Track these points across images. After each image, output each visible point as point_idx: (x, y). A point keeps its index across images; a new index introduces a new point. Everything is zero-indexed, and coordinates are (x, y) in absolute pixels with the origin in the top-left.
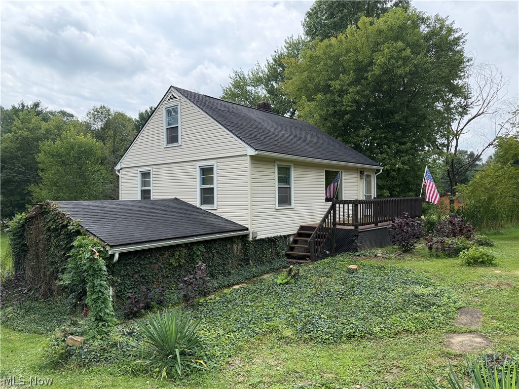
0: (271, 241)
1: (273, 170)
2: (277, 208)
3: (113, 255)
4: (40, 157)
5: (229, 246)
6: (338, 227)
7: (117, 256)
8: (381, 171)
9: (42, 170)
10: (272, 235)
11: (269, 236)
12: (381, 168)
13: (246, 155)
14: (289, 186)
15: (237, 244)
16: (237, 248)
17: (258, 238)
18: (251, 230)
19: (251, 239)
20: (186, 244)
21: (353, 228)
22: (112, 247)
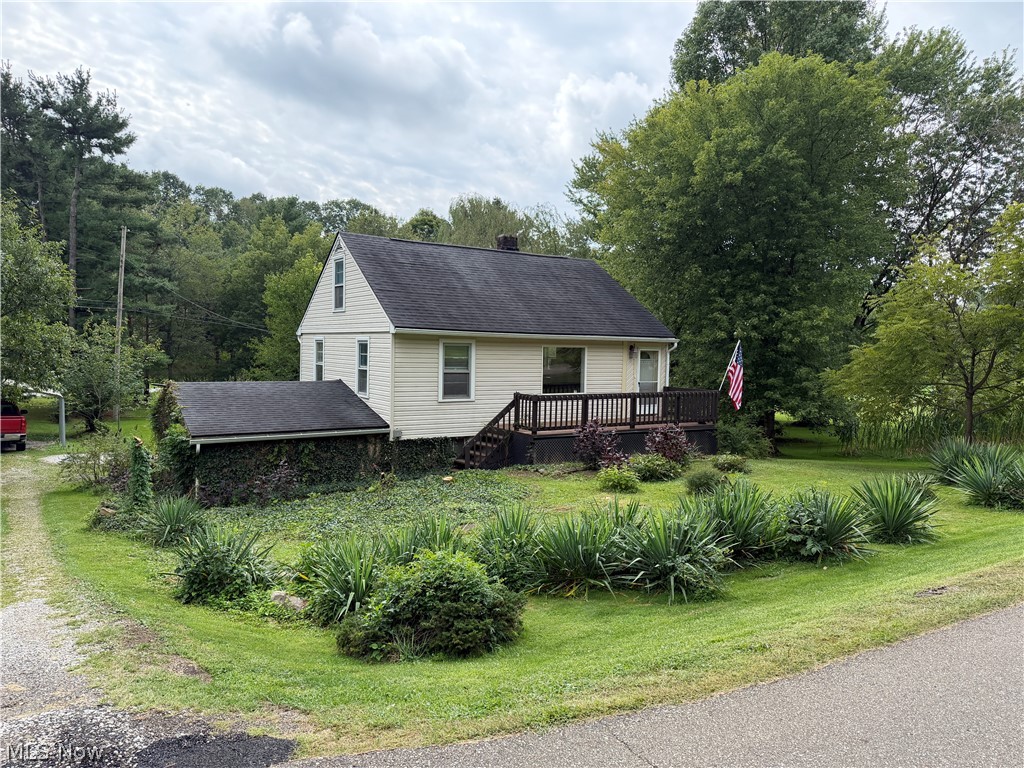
0: (426, 444)
1: (436, 351)
2: (441, 400)
3: (194, 446)
4: (267, 298)
5: (360, 446)
6: (521, 431)
7: (198, 447)
8: (676, 345)
9: (271, 316)
10: (431, 436)
11: (425, 436)
12: (675, 341)
13: (388, 332)
14: (466, 371)
15: (375, 444)
16: (373, 449)
17: (404, 438)
18: (392, 429)
19: (391, 439)
20: (289, 441)
21: (530, 433)
22: (193, 437)
